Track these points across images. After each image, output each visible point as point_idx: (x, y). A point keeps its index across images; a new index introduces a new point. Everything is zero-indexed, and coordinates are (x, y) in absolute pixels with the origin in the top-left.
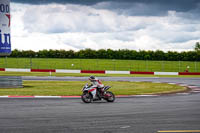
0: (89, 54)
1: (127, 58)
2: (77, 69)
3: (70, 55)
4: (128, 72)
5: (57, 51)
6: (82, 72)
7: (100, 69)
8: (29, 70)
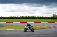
0: (23, 18)
1: (34, 19)
2: (19, 22)
3: (17, 18)
4: (34, 23)
5: (13, 17)
6: (21, 23)
7: (26, 22)
8: (5, 22)
